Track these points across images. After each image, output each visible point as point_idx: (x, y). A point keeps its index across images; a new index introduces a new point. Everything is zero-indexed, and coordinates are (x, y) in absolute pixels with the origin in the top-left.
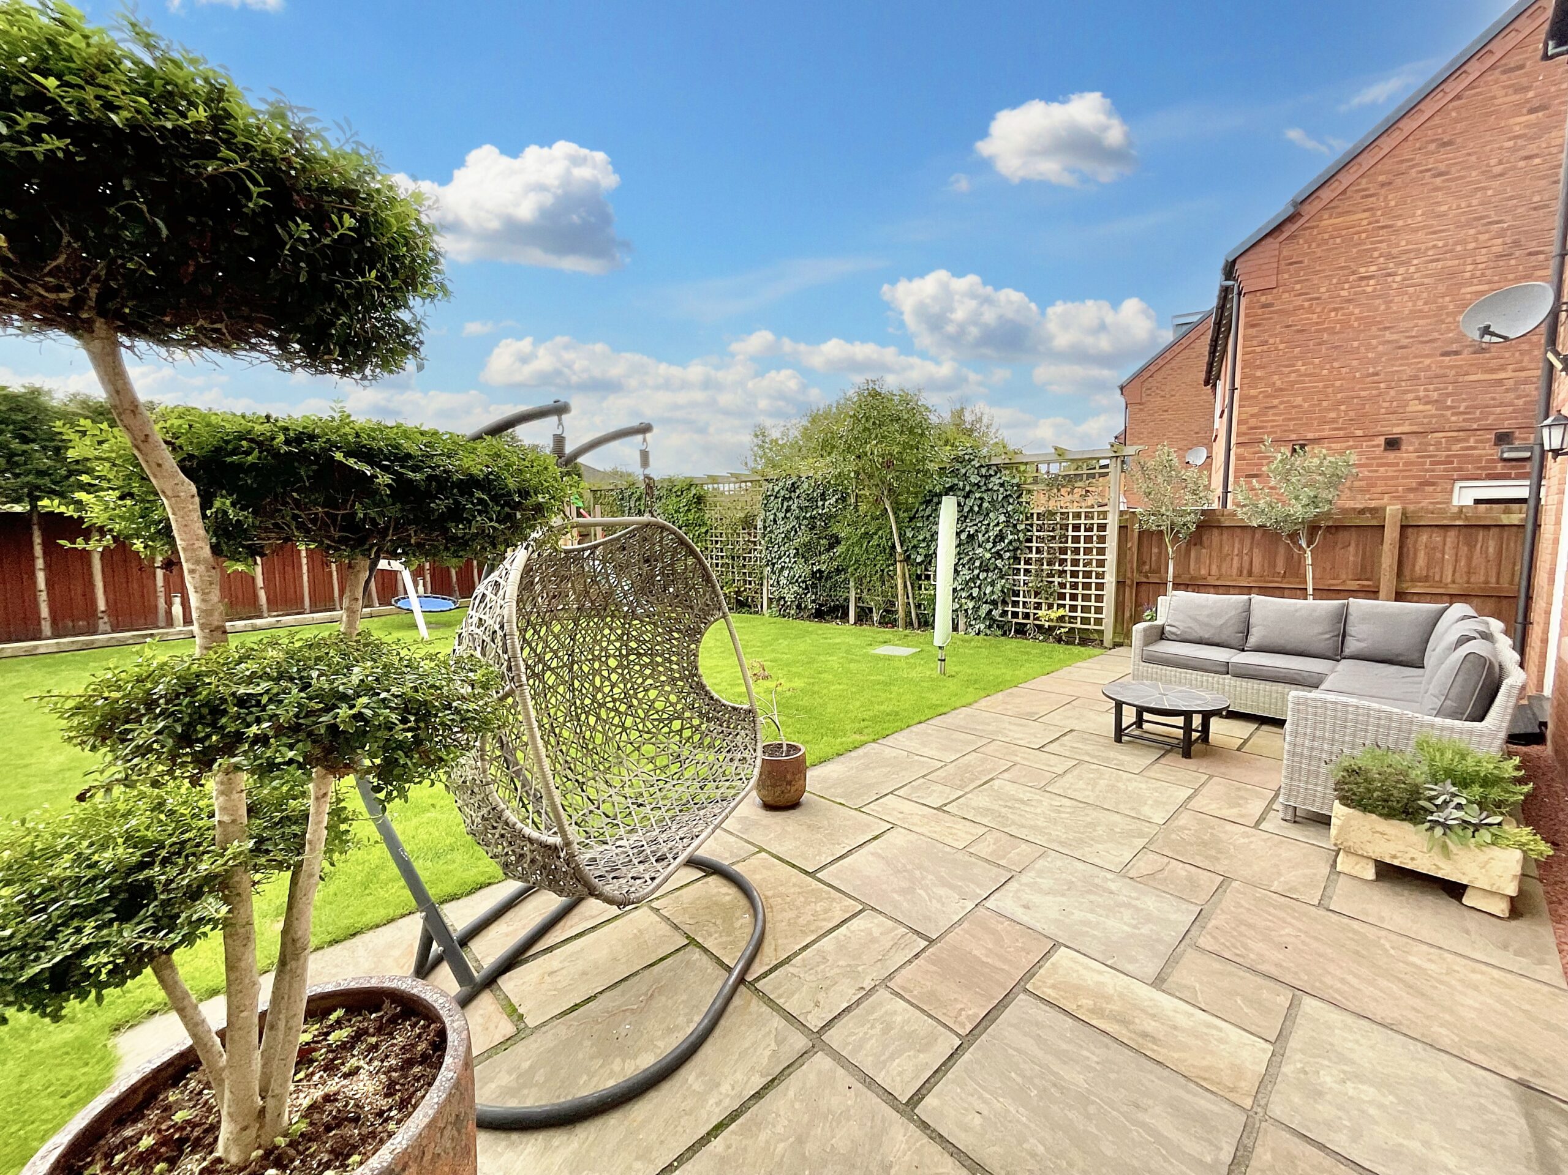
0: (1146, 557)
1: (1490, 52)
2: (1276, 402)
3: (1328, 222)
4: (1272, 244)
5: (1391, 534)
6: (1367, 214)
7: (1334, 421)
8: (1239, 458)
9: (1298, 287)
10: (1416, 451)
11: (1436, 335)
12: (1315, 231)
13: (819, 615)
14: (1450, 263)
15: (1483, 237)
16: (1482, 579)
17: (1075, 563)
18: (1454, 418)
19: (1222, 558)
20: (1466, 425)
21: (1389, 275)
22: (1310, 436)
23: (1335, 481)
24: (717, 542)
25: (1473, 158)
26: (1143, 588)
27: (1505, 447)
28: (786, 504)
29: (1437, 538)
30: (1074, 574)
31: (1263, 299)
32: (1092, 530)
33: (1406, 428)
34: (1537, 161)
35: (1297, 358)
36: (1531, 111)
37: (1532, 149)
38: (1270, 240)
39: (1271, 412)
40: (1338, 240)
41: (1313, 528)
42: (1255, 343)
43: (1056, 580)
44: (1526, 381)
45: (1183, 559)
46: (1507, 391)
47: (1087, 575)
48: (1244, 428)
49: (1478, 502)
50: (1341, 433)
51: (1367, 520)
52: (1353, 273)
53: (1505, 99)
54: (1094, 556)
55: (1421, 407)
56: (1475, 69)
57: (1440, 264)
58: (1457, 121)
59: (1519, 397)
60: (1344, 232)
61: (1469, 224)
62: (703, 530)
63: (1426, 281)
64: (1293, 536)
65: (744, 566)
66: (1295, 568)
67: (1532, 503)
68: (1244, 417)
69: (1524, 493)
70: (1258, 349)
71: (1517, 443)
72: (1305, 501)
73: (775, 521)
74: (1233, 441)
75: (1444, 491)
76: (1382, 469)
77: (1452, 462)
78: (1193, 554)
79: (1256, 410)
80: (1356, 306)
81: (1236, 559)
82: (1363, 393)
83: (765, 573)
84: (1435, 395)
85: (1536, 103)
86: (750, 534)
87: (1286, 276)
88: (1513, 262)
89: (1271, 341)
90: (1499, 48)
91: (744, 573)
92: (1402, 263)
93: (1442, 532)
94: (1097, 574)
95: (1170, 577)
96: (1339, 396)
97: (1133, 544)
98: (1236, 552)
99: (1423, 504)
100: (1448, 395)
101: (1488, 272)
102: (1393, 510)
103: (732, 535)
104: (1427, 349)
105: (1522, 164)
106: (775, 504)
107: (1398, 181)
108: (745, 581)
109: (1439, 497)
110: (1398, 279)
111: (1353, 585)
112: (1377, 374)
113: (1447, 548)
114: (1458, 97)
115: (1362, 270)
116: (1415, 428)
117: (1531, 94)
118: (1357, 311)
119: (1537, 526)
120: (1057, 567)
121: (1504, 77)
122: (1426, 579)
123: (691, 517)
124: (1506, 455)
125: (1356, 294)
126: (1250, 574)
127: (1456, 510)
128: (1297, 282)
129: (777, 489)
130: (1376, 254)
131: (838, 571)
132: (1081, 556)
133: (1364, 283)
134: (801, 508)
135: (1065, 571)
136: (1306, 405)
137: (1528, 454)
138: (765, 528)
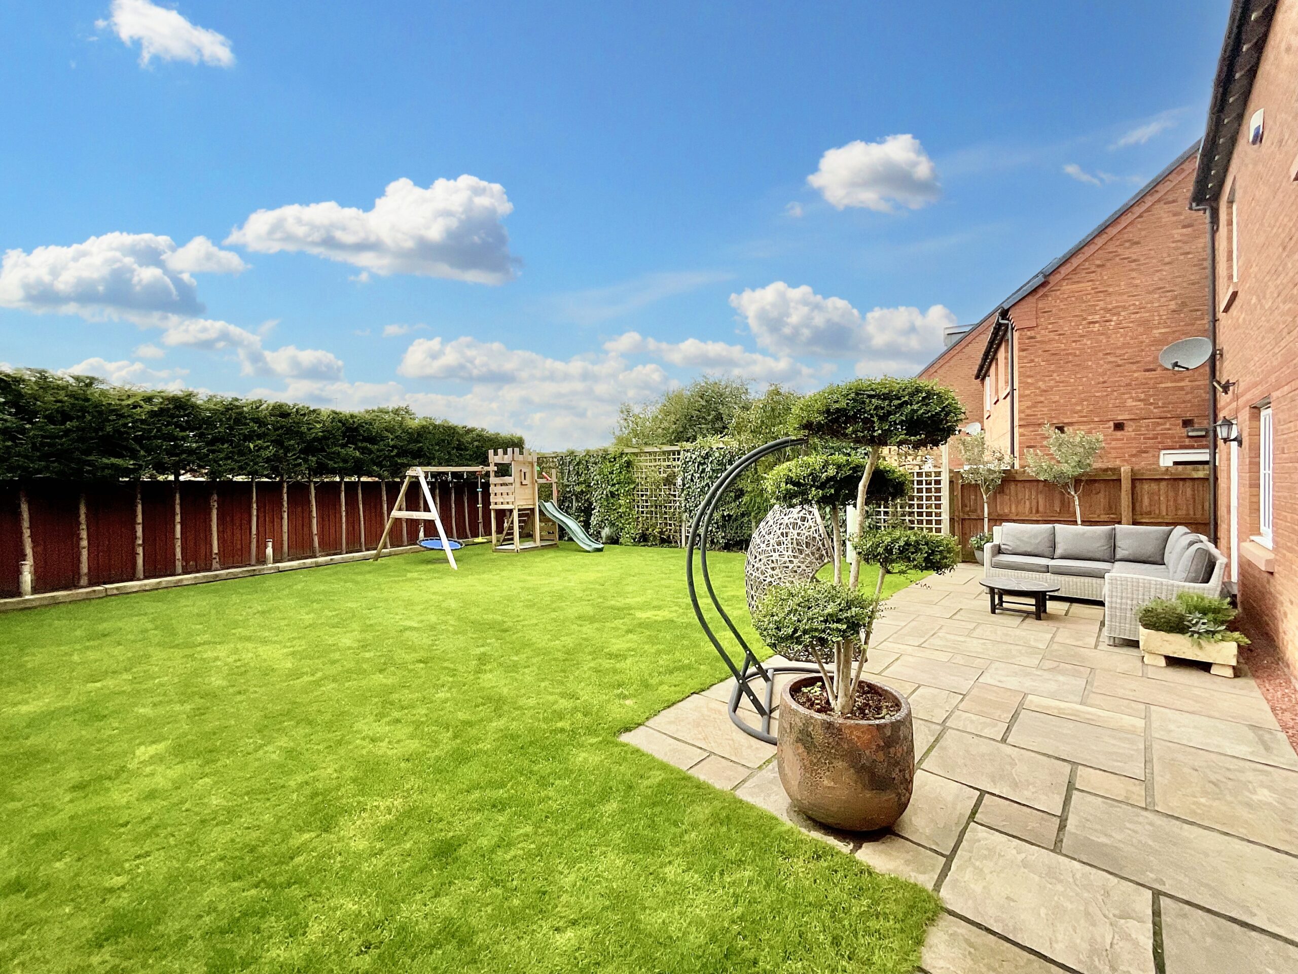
0: (967, 502)
1: (1157, 191)
2: (1042, 399)
3: (1066, 287)
4: (1031, 300)
5: (1126, 485)
6: (1090, 283)
7: (1080, 411)
8: (1021, 435)
9: (1050, 326)
10: (1133, 431)
11: (1139, 359)
12: (1058, 293)
13: (727, 547)
14: (1145, 315)
15: (1163, 300)
16: (1184, 512)
17: (920, 506)
18: (1155, 411)
19: (1018, 503)
20: (1163, 415)
21: (1107, 321)
22: (1066, 421)
23: (1091, 451)
24: (642, 495)
25: (1152, 252)
26: (967, 523)
27: (1189, 428)
28: (701, 468)
29: (1154, 486)
30: (920, 514)
31: (1029, 333)
32: (930, 484)
33: (1127, 417)
34: (1190, 256)
35: (1053, 371)
36: (1184, 227)
37: (1186, 248)
38: (1030, 297)
39: (1040, 405)
40: (1073, 299)
41: (1077, 481)
42: (1025, 361)
43: (907, 518)
44: (1198, 387)
45: (993, 501)
46: (1187, 394)
47: (929, 514)
48: (1023, 415)
49: (1176, 463)
50: (1085, 419)
51: (1110, 476)
52: (1085, 319)
53: (1167, 219)
54: (933, 502)
55: (1134, 404)
56: (1149, 200)
57: (1138, 316)
58: (1140, 230)
59: (1194, 398)
60: (1076, 294)
61: (1153, 292)
62: (632, 486)
63: (1131, 325)
64: (1066, 486)
65: (665, 513)
66: (1066, 505)
67: (1211, 465)
68: (1022, 408)
69: (1206, 458)
70: (1029, 365)
71: (1196, 426)
72: (1073, 464)
73: (692, 480)
74: (1016, 423)
75: (1154, 456)
76: (1114, 443)
77: (1157, 438)
78: (998, 500)
79: (1029, 403)
80: (1088, 340)
81: (1027, 503)
82: (1097, 394)
83: (684, 518)
84: (1142, 396)
85: (1186, 223)
86: (670, 489)
87: (1042, 320)
88: (1182, 315)
89: (1036, 360)
90: (1163, 189)
91: (666, 518)
92: (1114, 315)
93: (1157, 483)
94: (936, 513)
95: (986, 515)
96: (1082, 396)
97: (958, 492)
98: (1027, 497)
99: (1142, 464)
100: (1151, 396)
101: (1168, 321)
102: (1125, 469)
103: (656, 490)
104: (1134, 367)
105: (1182, 257)
106: (691, 468)
107: (1108, 264)
108: (666, 524)
109: (1151, 460)
110: (1113, 323)
111: (1104, 518)
112: (1104, 382)
113: (1161, 492)
114: (1140, 216)
115: (1090, 318)
116: (1133, 417)
117: (1182, 217)
118: (1089, 342)
119: (1216, 479)
120: (907, 509)
121: (1165, 206)
122: (1149, 513)
123: (622, 477)
124: (1190, 434)
125: (1088, 332)
126: (1037, 511)
127: (1164, 469)
128: (1050, 324)
129: (694, 457)
130: (1098, 308)
131: (743, 515)
132: (924, 502)
133: (1091, 326)
134: (713, 471)
135: (913, 512)
136: (1062, 401)
137: (1203, 433)
138: (684, 485)
